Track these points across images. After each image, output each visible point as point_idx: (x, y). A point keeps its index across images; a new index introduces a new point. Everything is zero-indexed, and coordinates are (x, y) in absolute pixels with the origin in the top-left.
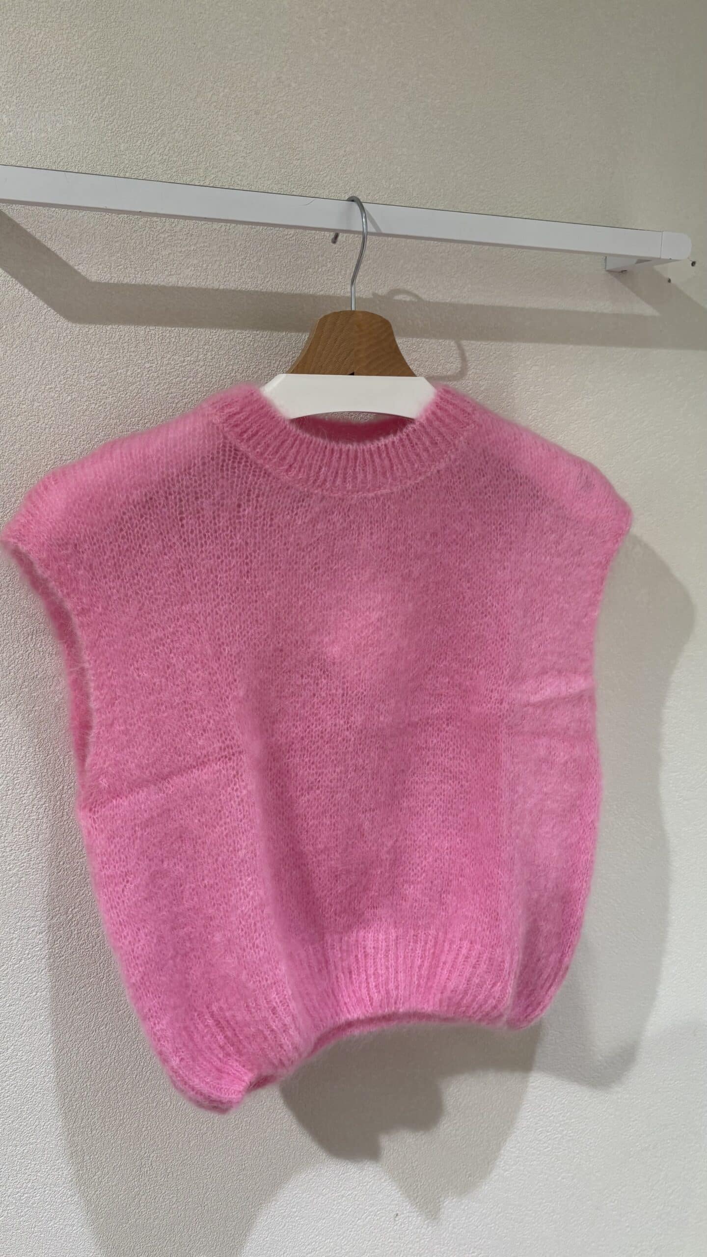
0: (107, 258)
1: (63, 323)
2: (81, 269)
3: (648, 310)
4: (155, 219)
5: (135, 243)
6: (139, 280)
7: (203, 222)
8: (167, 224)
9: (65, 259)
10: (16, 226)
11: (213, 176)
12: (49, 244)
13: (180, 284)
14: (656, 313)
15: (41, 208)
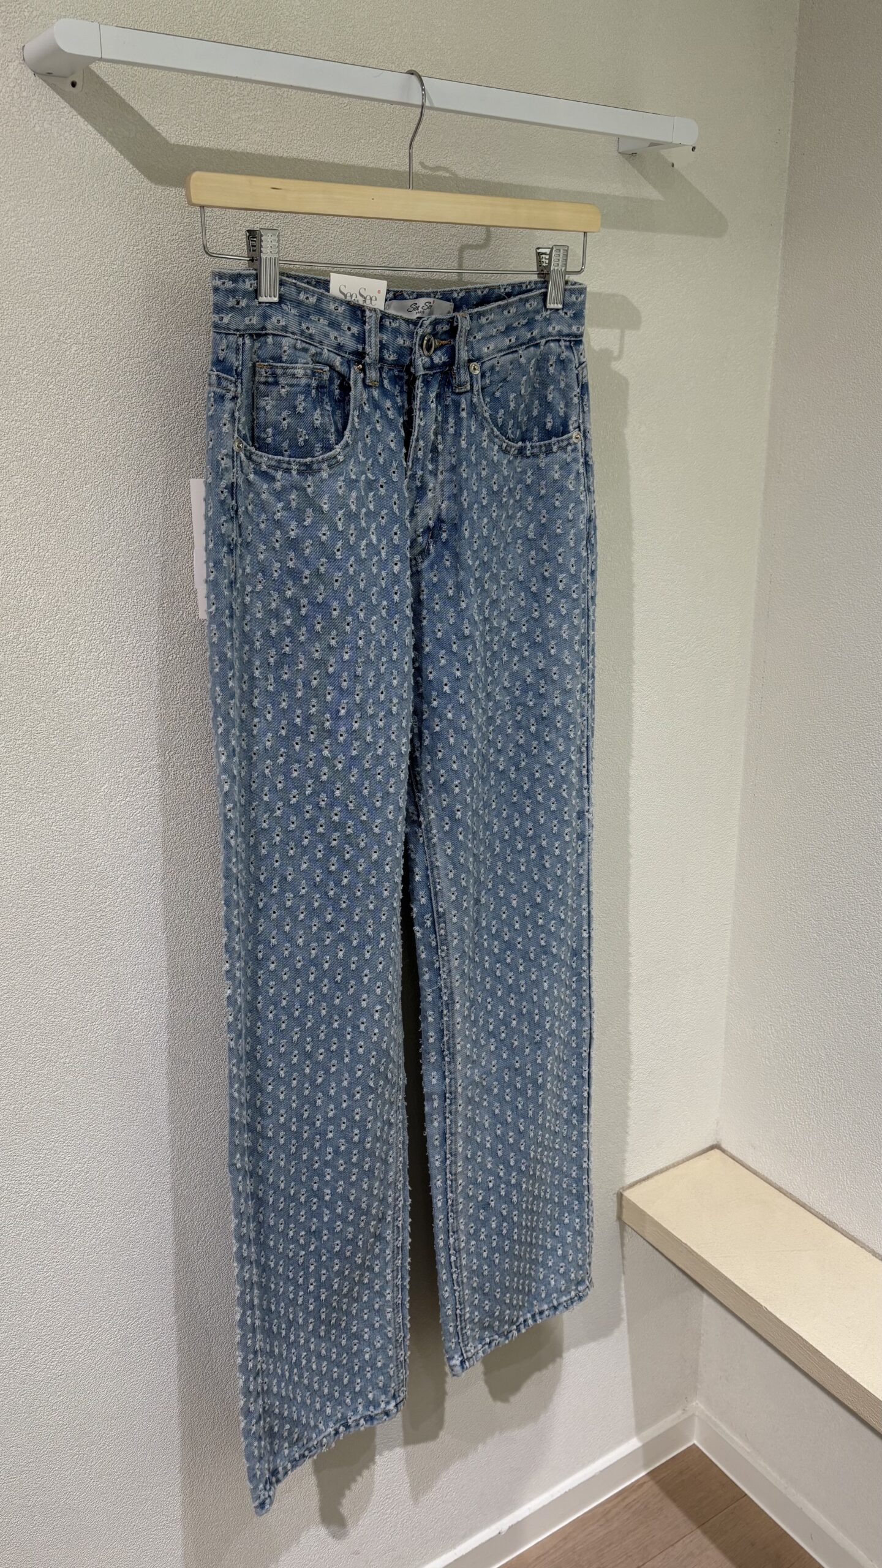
0: (184, 119)
1: (147, 184)
2: (162, 130)
3: (654, 194)
4: (225, 81)
5: (209, 105)
6: (212, 145)
7: (267, 87)
8: (236, 87)
9: (146, 118)
10: (103, 84)
11: (276, 40)
12: (132, 103)
13: (248, 150)
14: (660, 197)
15: (125, 66)
